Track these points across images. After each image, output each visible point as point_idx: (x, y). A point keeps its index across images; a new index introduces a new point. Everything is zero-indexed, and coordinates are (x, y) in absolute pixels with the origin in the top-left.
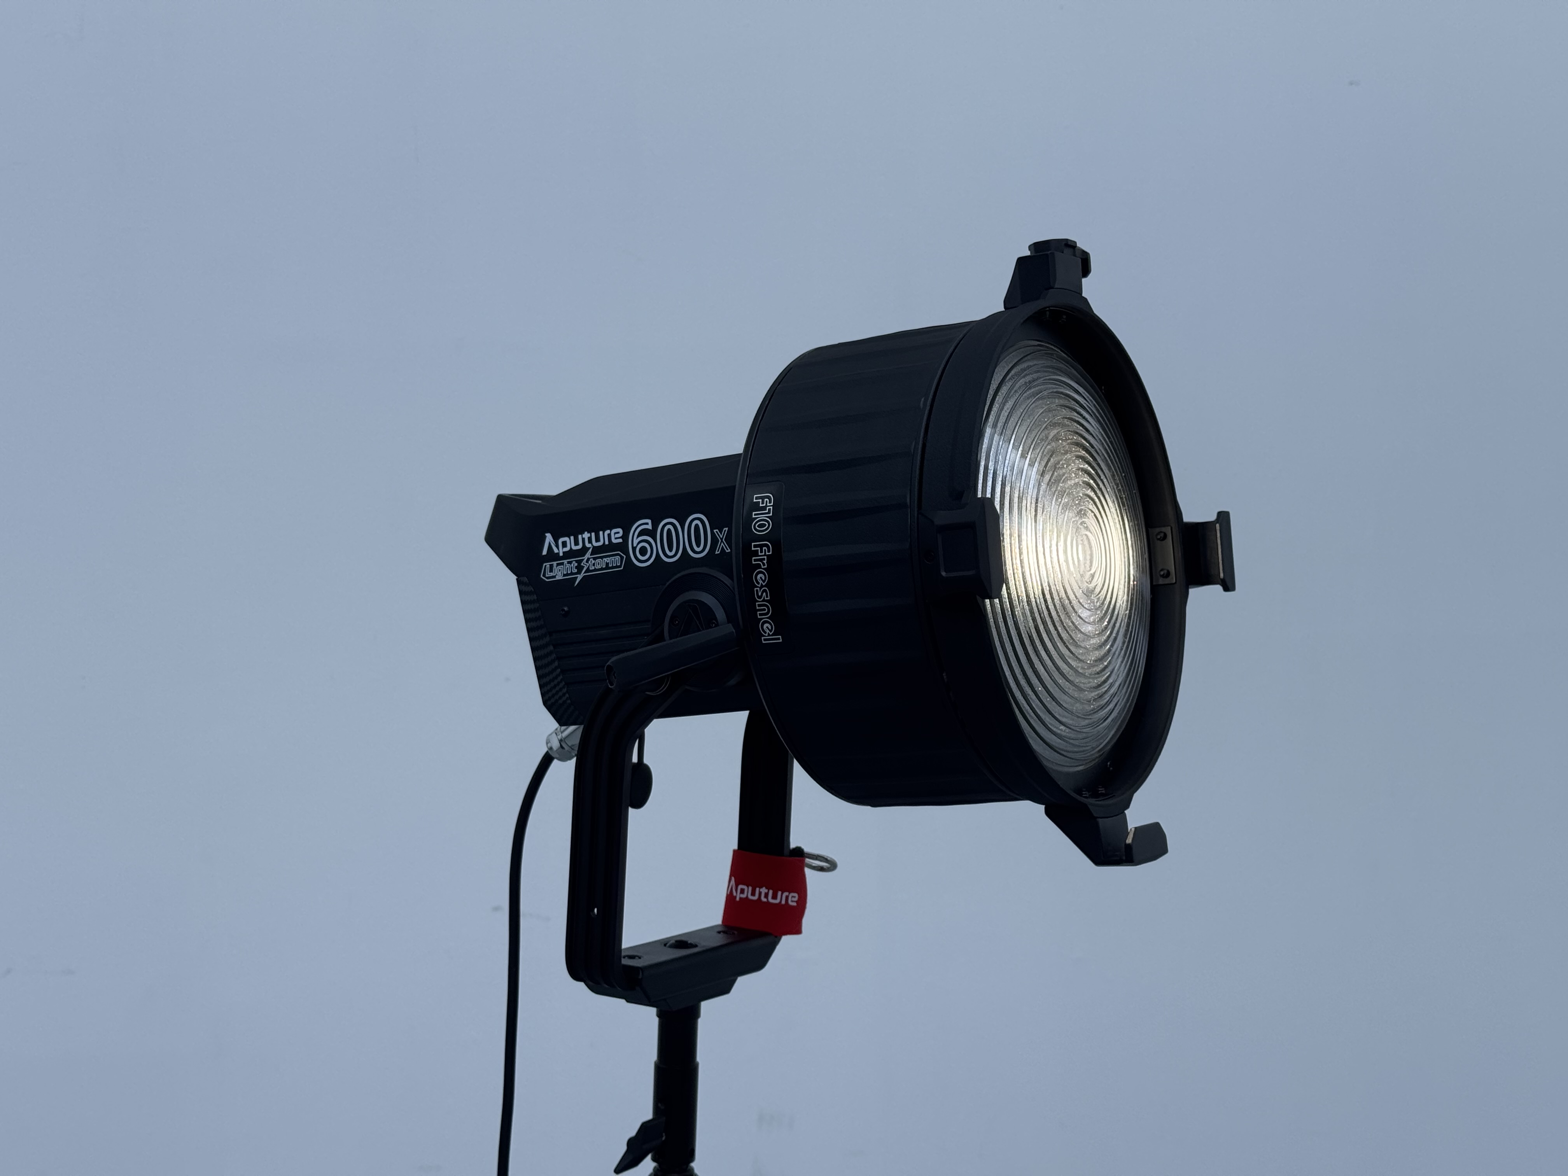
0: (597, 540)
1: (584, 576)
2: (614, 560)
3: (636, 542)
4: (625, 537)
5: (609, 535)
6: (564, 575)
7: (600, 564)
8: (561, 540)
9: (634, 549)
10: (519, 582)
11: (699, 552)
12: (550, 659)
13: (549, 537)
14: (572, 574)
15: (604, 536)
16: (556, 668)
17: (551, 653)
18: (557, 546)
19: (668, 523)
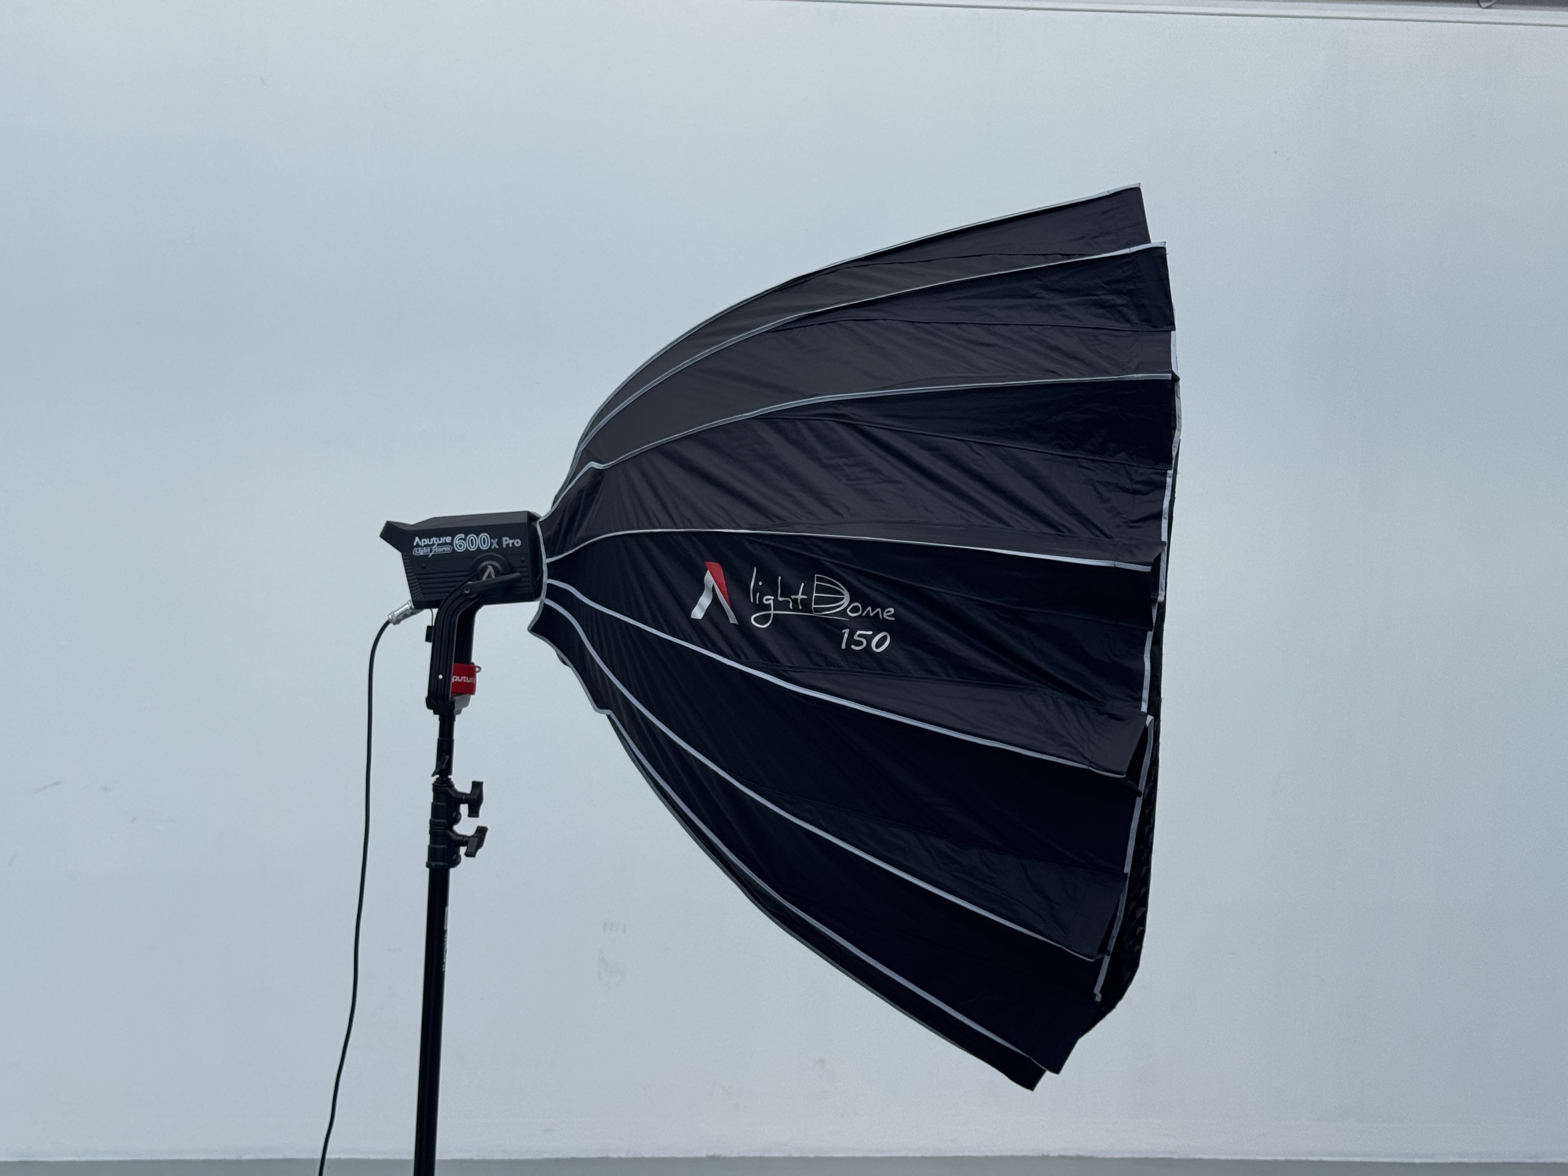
0: (440, 540)
1: (433, 555)
2: (447, 549)
3: (457, 543)
4: (452, 540)
5: (445, 540)
6: (424, 553)
7: (441, 550)
8: (423, 540)
9: (456, 545)
10: (402, 555)
11: (485, 547)
12: (415, 584)
13: (417, 539)
14: (428, 553)
15: (443, 540)
16: (418, 588)
17: (415, 582)
18: (421, 542)
19: (471, 536)
